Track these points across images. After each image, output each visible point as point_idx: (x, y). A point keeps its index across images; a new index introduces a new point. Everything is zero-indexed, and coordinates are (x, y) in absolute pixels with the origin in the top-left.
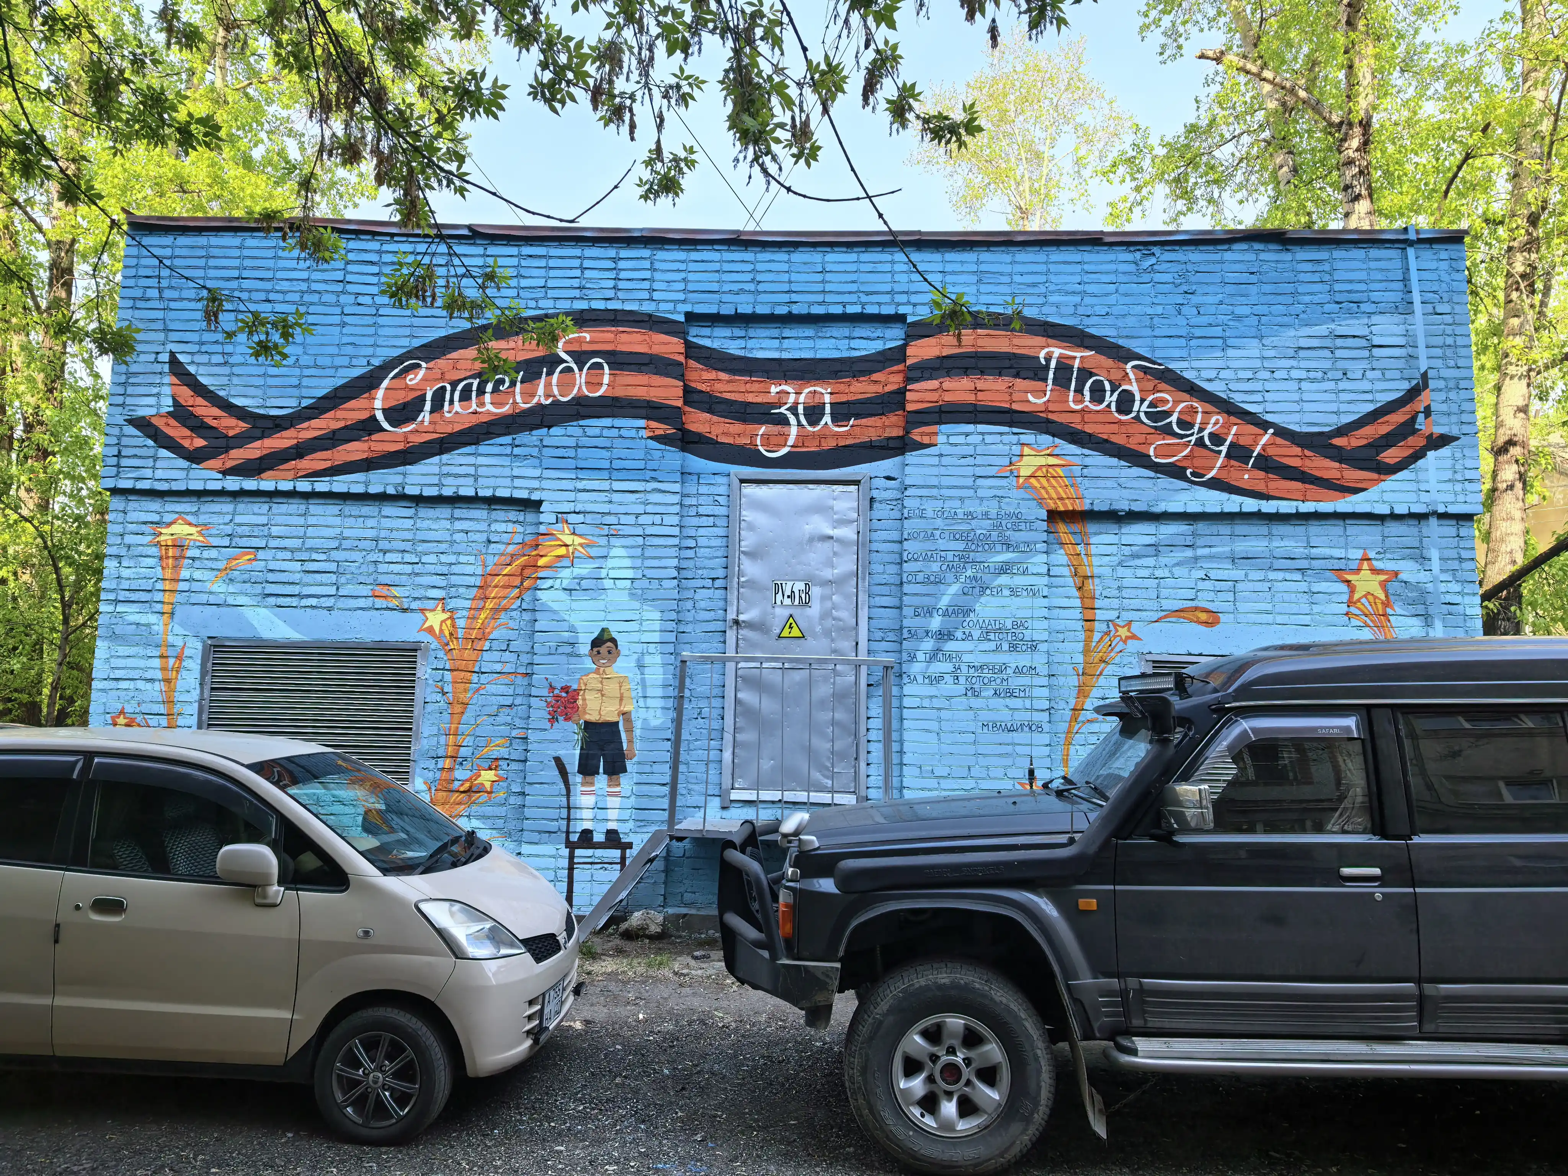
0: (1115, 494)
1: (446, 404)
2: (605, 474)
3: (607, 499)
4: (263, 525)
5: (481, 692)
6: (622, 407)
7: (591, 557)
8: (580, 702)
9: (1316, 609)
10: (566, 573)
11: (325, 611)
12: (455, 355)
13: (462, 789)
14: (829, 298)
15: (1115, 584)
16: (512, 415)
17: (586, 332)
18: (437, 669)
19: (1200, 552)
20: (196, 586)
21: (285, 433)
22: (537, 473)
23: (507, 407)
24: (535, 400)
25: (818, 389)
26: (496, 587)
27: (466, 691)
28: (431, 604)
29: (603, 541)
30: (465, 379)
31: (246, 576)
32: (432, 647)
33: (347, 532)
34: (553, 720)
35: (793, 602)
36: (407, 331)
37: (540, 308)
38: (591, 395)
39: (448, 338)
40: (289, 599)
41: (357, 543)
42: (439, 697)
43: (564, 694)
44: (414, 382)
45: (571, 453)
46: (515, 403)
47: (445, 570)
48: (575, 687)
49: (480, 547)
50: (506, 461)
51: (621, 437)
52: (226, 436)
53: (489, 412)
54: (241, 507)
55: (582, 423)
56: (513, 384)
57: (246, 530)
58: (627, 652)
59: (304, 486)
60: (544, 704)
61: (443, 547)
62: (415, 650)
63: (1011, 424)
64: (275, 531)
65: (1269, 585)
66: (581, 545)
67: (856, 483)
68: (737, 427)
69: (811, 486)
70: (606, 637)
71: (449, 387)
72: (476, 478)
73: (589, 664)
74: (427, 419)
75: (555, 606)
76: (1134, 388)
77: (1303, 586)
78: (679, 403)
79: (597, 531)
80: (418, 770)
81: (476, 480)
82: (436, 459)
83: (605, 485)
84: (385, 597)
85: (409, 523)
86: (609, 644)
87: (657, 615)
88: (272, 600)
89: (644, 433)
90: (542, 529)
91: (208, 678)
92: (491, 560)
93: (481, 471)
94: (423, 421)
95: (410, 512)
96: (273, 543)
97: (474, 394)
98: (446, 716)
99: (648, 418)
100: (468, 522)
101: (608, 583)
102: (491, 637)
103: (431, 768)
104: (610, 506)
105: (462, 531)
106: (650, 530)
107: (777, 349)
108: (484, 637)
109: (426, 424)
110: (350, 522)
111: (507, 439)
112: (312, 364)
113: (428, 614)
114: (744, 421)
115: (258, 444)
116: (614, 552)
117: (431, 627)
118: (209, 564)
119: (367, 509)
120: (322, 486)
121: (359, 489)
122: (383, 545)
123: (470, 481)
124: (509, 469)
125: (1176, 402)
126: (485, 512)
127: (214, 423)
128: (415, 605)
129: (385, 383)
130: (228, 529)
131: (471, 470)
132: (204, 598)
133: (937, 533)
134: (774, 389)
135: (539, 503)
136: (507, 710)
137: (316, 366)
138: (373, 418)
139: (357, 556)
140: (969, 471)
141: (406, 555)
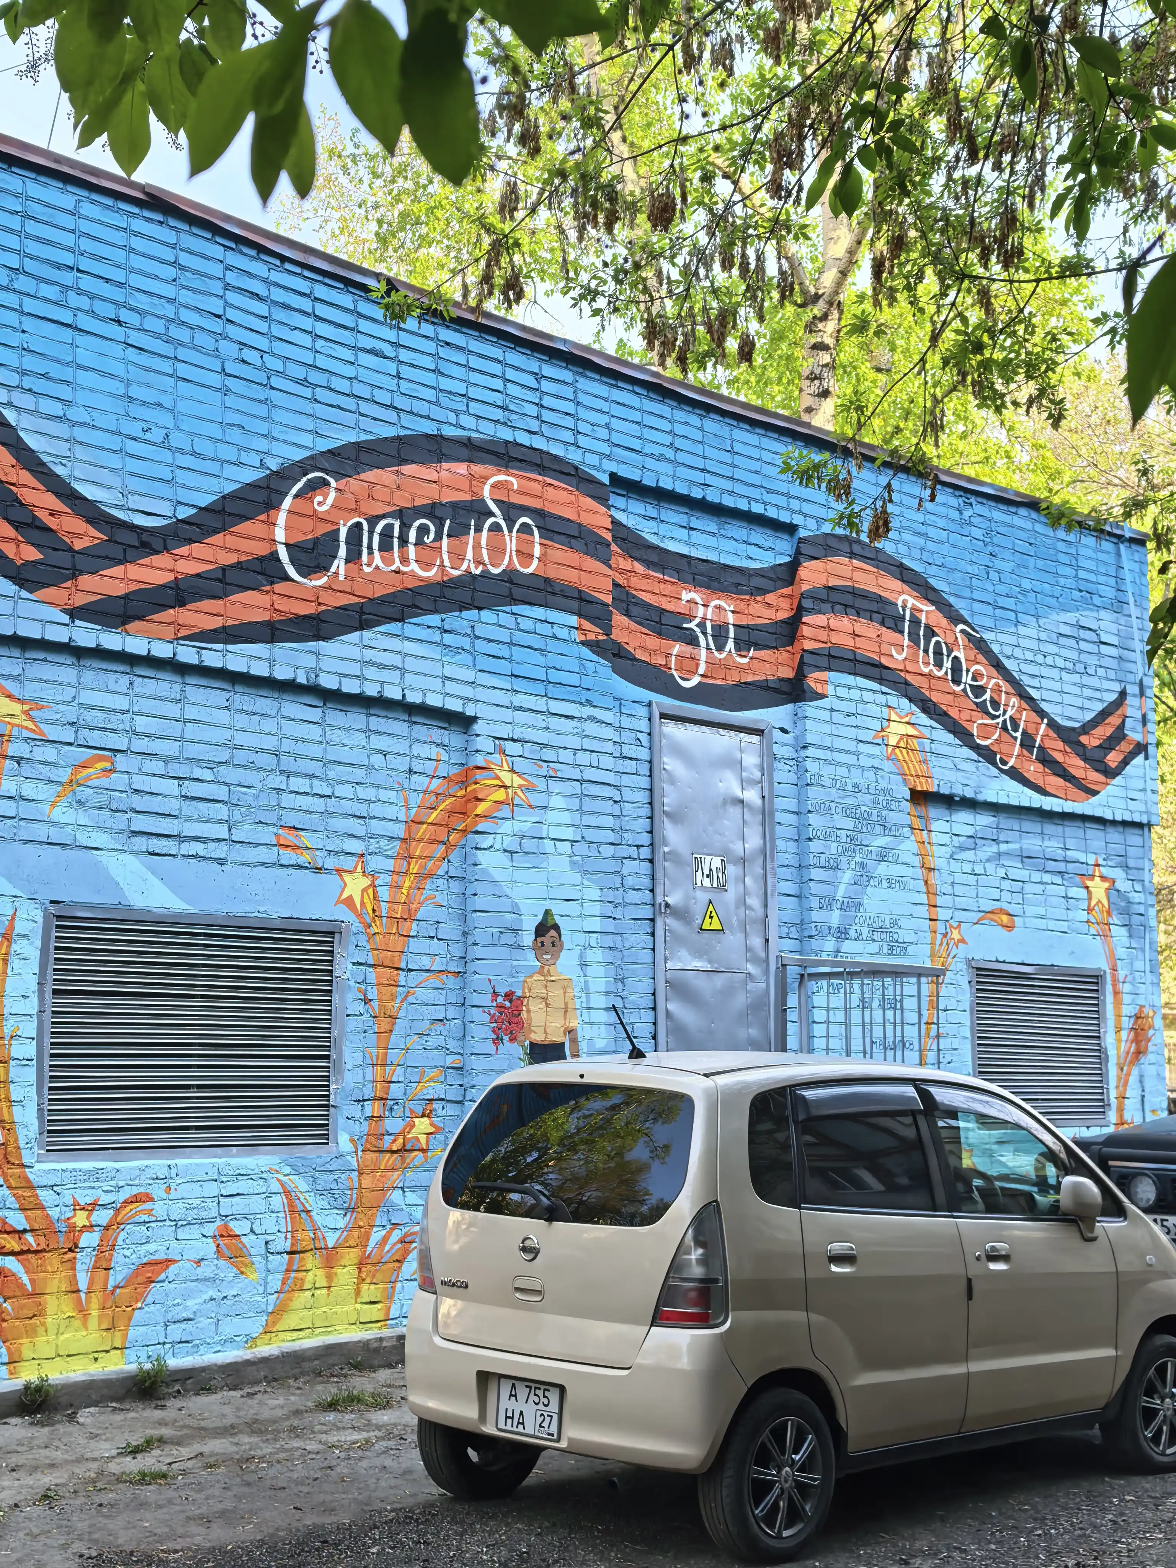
0: (951, 776)
1: (365, 551)
2: (539, 688)
3: (544, 725)
4: (124, 712)
5: (411, 999)
6: (554, 594)
7: (531, 806)
8: (524, 1015)
9: (1071, 914)
10: (506, 827)
11: (215, 866)
12: (371, 475)
13: (395, 1148)
14: (739, 488)
15: (950, 880)
16: (438, 583)
17: (513, 475)
18: (358, 964)
19: (1004, 847)
20: (26, 810)
21: (156, 559)
22: (470, 675)
23: (435, 569)
24: (464, 567)
25: (722, 603)
26: (420, 841)
27: (393, 997)
28: (348, 863)
29: (541, 784)
30: (384, 516)
31: (103, 798)
32: (354, 929)
33: (240, 739)
34: (497, 1041)
35: (712, 883)
36: (308, 423)
37: (461, 427)
38: (522, 570)
39: (358, 447)
40: (164, 842)
41: (253, 757)
42: (361, 1007)
43: (508, 1004)
44: (325, 508)
45: (504, 651)
46: (442, 566)
47: (361, 809)
48: (519, 993)
49: (402, 778)
50: (435, 652)
51: (554, 637)
52: (71, 550)
53: (412, 574)
54: (89, 676)
55: (516, 609)
56: (439, 537)
57: (97, 719)
58: (570, 946)
59: (187, 654)
60: (487, 1018)
61: (360, 774)
62: (332, 934)
63: (881, 681)
64: (141, 723)
65: (1042, 887)
66: (520, 787)
67: (759, 732)
68: (653, 642)
69: (722, 731)
70: (550, 923)
71: (365, 526)
72: (403, 672)
73: (531, 960)
74: (342, 571)
75: (497, 875)
76: (961, 655)
77: (1061, 890)
78: (608, 599)
79: (535, 770)
80: (341, 1121)
81: (402, 676)
82: (354, 636)
83: (540, 704)
84: (293, 847)
85: (315, 732)
86: (553, 933)
87: (595, 894)
88: (141, 843)
89: (576, 635)
90: (480, 760)
91: (51, 976)
92: (415, 800)
93: (410, 663)
94: (336, 573)
95: (315, 714)
96: (140, 745)
97: (396, 542)
98: (372, 1036)
99: (580, 615)
100: (386, 738)
101: (548, 845)
102: (418, 917)
103: (357, 1116)
104: (547, 734)
105: (380, 751)
106: (589, 774)
107: (686, 542)
108: (409, 917)
109: (341, 578)
110: (242, 721)
111: (434, 619)
112: (188, 448)
113: (347, 877)
114: (660, 634)
115: (117, 571)
116: (557, 801)
117: (350, 898)
118: (45, 772)
119: (265, 703)
120: (212, 658)
121: (260, 670)
122: (287, 763)
123: (395, 676)
124: (439, 664)
125: (990, 678)
126: (406, 725)
127: (51, 522)
128: (331, 862)
129: (287, 502)
130: (70, 712)
131: (396, 660)
132: (41, 832)
133: (833, 805)
134: (686, 596)
135: (474, 719)
136: (439, 1027)
137: (194, 453)
138: (274, 557)
139: (252, 777)
140: (852, 733)
141: (316, 782)
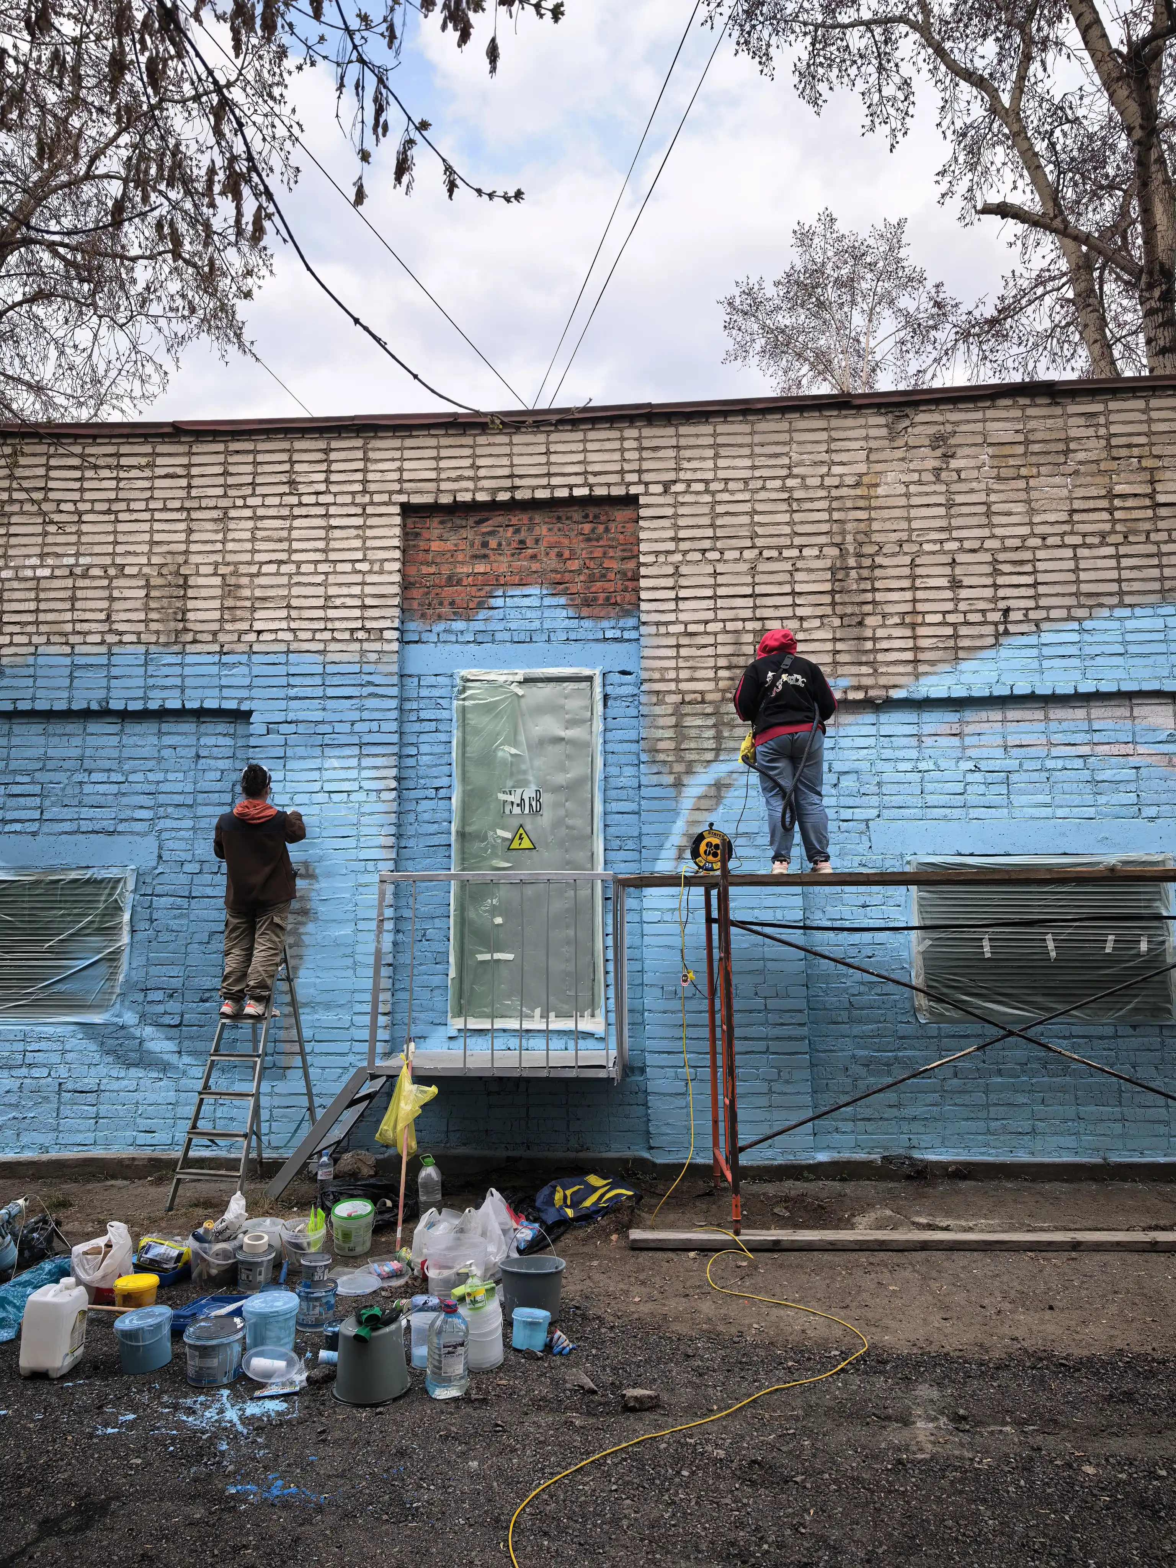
0: (870, 682)
3: (320, 707)
5: (192, 917)
6: (335, 607)
7: (304, 770)
11: (30, 837)
13: (172, 1023)
14: (555, 481)
15: (874, 780)
18: (145, 894)
19: (968, 741)
22: (246, 681)
26: (205, 805)
27: (175, 917)
28: (139, 825)
29: (318, 751)
32: (140, 871)
33: (51, 752)
35: (522, 810)
36: (111, 538)
37: (248, 506)
41: (61, 763)
42: (147, 924)
45: (282, 658)
47: (152, 788)
49: (189, 762)
50: (215, 670)
51: (334, 639)
61: (151, 764)
63: (754, 609)
65: (1046, 774)
67: (588, 678)
68: (460, 624)
69: (540, 685)
77: (1086, 775)
78: (396, 601)
79: (310, 741)
81: (183, 691)
83: (319, 692)
84: (90, 819)
85: (114, 740)
87: (375, 829)
89: (359, 634)
90: (253, 741)
92: (201, 777)
93: (188, 682)
95: (115, 728)
98: (155, 944)
100: (176, 736)
101: (323, 797)
102: (202, 858)
103: (140, 1000)
104: (324, 713)
105: (170, 746)
106: (367, 739)
108: (194, 859)
110: (54, 740)
111: (215, 647)
112: (13, 576)
116: (329, 763)
119: (71, 728)
121: (62, 706)
122: (88, 764)
123: (177, 693)
124: (217, 678)
126: (194, 725)
128: (121, 827)
131: (178, 681)
133: (678, 729)
135: (250, 713)
137: (17, 578)
139: (62, 777)
140: (710, 662)
141: (112, 774)
